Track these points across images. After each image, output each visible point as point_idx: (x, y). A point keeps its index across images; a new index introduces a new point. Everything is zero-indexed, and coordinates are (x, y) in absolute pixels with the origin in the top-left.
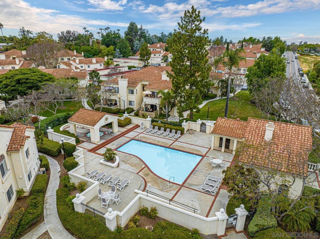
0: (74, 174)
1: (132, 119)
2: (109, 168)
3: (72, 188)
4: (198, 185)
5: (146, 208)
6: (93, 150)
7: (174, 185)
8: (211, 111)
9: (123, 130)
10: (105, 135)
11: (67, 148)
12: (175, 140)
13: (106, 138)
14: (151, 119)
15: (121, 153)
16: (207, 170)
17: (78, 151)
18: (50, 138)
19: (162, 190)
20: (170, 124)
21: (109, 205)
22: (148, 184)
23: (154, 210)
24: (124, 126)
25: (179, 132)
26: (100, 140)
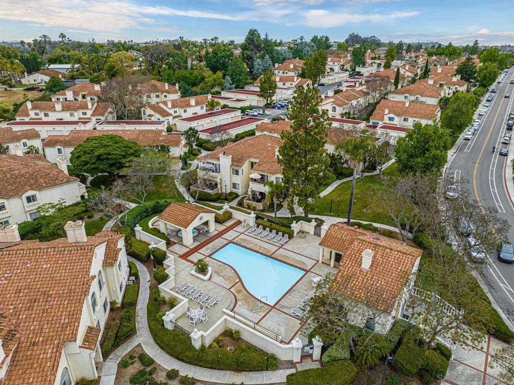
0: (164, 288)
1: (233, 213)
2: (200, 281)
3: (162, 302)
4: (290, 308)
5: (230, 329)
6: (184, 256)
7: (266, 306)
8: (338, 201)
9: (222, 228)
10: (199, 235)
11: (157, 255)
12: (280, 246)
13: (200, 240)
14: (255, 215)
15: (215, 261)
16: (305, 290)
17: (169, 259)
18: (138, 237)
19: (251, 311)
20: (278, 224)
21: (196, 323)
22: (239, 303)
23: (238, 332)
24: (223, 222)
25: (286, 235)
26: (194, 242)
